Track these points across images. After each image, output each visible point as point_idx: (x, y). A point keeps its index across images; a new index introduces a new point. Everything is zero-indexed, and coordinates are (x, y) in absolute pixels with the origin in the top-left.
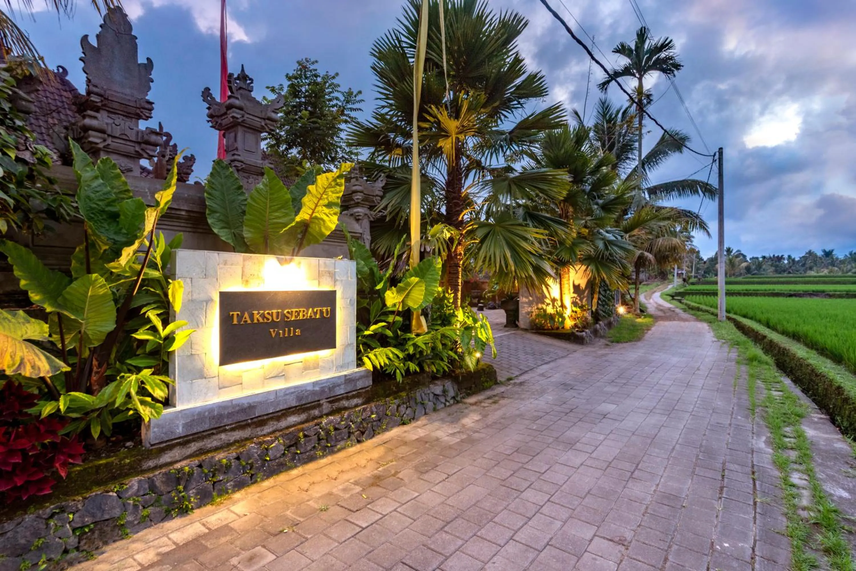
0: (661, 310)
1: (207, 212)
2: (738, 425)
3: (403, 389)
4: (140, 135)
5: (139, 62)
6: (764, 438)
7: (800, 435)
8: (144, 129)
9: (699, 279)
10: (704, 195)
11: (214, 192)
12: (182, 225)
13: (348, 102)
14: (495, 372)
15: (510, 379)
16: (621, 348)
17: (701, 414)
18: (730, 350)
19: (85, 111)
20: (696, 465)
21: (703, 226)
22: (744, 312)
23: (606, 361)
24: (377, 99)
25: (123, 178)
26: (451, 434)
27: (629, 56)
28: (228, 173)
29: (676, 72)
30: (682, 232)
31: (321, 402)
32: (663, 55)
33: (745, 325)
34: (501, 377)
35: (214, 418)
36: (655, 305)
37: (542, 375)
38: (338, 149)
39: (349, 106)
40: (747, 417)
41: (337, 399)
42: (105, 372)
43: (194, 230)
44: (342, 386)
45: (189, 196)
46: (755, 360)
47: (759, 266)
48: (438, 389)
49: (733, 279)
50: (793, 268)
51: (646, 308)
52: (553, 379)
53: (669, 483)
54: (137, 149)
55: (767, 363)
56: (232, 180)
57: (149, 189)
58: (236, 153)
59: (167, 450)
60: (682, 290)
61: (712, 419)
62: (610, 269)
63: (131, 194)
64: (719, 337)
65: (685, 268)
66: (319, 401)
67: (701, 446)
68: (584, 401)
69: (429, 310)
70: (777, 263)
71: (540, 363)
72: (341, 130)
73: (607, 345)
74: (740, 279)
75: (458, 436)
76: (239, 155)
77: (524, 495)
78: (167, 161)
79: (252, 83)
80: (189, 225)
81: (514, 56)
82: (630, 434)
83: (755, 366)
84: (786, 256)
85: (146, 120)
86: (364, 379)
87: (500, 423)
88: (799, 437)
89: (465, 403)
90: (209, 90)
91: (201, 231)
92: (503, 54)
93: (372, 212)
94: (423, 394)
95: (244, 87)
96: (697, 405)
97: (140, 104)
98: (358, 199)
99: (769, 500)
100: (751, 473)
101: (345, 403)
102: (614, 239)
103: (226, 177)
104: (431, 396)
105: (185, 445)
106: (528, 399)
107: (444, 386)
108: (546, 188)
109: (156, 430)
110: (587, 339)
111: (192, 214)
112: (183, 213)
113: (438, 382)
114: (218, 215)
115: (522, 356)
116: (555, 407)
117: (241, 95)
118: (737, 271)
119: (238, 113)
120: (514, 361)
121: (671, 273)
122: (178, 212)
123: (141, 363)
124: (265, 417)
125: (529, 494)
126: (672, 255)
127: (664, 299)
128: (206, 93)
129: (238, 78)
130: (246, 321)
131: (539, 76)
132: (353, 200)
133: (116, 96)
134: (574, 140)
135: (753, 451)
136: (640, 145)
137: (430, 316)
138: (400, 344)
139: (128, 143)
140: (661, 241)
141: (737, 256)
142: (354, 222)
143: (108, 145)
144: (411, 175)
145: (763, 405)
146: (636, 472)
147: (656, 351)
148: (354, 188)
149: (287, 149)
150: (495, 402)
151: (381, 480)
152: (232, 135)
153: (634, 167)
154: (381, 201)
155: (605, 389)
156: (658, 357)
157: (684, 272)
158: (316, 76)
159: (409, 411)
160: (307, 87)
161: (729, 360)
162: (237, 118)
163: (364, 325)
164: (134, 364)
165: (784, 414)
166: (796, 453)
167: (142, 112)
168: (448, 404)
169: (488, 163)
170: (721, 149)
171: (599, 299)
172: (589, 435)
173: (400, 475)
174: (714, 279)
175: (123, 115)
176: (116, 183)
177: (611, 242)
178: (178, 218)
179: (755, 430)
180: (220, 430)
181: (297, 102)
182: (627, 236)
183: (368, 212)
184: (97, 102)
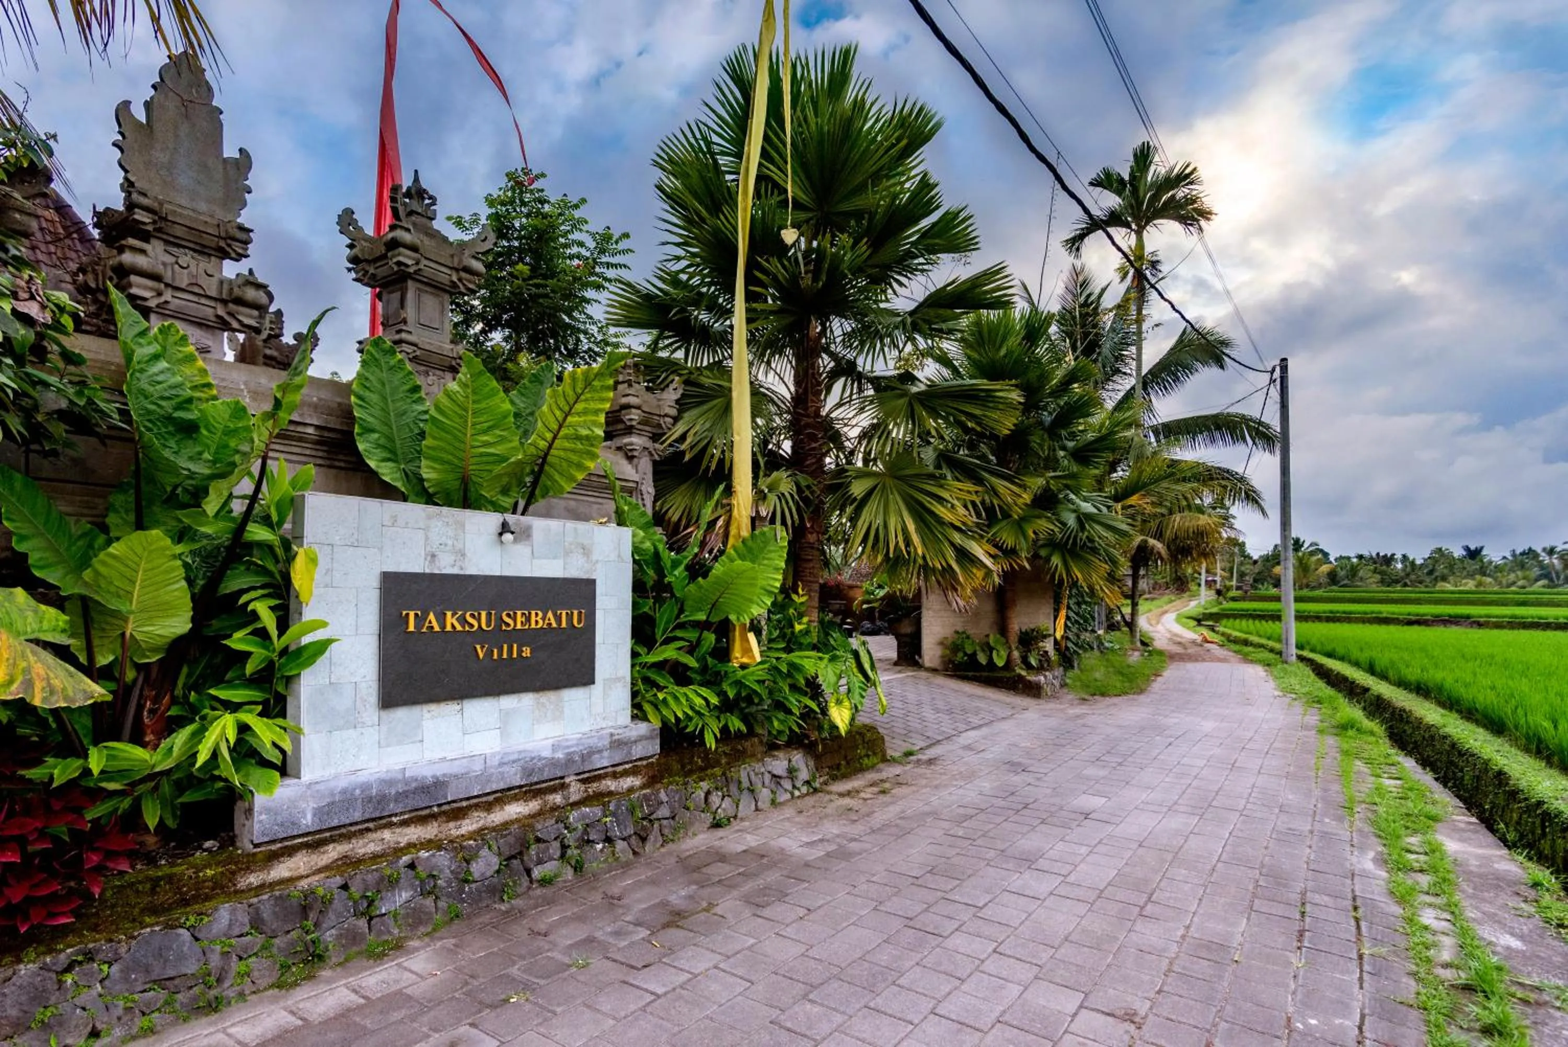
0: (1180, 643)
1: (357, 430)
2: (1326, 833)
3: (718, 763)
4: (225, 286)
5: (225, 156)
6: (1371, 854)
7: (1433, 850)
8: (233, 277)
9: (1246, 592)
10: (1254, 443)
11: (367, 394)
12: (308, 452)
13: (602, 251)
14: (883, 739)
15: (909, 754)
16: (1108, 706)
17: (1258, 815)
18: (1306, 711)
19: (124, 238)
20: (1254, 895)
21: (1252, 497)
22: (1329, 648)
23: (1084, 725)
24: (663, 244)
25: (200, 363)
26: (808, 843)
27: (1119, 193)
28: (392, 362)
29: (1203, 223)
30: (1214, 508)
31: (567, 780)
32: (1181, 193)
33: (1331, 670)
34: (894, 749)
35: (370, 799)
36: (1168, 635)
37: (968, 748)
38: (582, 336)
39: (604, 259)
40: (1340, 819)
41: (595, 776)
42: (168, 709)
43: (328, 462)
44: (606, 754)
45: (320, 399)
46: (1352, 727)
47: (1353, 572)
48: (778, 765)
49: (1305, 592)
50: (1413, 577)
51: (1152, 639)
52: (988, 755)
53: (1207, 924)
54: (221, 312)
55: (1372, 733)
56: (401, 375)
57: (245, 383)
58: (404, 328)
59: (282, 855)
60: (1215, 610)
61: (1279, 823)
62: (1088, 563)
63: (215, 392)
64: (1287, 690)
65: (1219, 571)
66: (562, 778)
67: (1262, 865)
68: (1049, 791)
69: (763, 623)
70: (1384, 567)
71: (962, 727)
72: (588, 301)
73: (1084, 699)
74: (1318, 593)
75: (820, 846)
76: (410, 333)
77: (950, 943)
78: (265, 341)
79: (434, 204)
80: (320, 454)
81: (919, 178)
82: (1135, 846)
83: (1351, 737)
84: (1398, 556)
85: (237, 260)
86: (644, 742)
87: (897, 826)
88: (1433, 851)
89: (830, 793)
90: (353, 213)
91: (342, 464)
92: (898, 174)
93: (657, 446)
94: (752, 773)
95: (420, 210)
96: (1251, 800)
97: (227, 232)
98: (631, 420)
99: (1383, 950)
100: (1351, 908)
101: (610, 785)
102: (1095, 511)
103: (391, 368)
104: (767, 777)
105: (317, 847)
106: (946, 786)
107: (790, 761)
108: (977, 412)
109: (263, 817)
110: (1048, 689)
111: (326, 434)
112: (310, 430)
113: (781, 754)
114: (376, 436)
115: (929, 714)
116: (994, 801)
117: (414, 224)
118: (1312, 578)
119: (409, 257)
120: (915, 724)
121: (1194, 579)
122: (300, 429)
123: (235, 696)
124: (464, 804)
125: (958, 941)
126: (1198, 545)
127: (1184, 625)
128: (347, 220)
129: (408, 194)
130: (432, 627)
131: (962, 215)
132: (622, 422)
133: (181, 215)
134: (1023, 333)
135: (1353, 875)
136: (1139, 350)
137: (764, 633)
138: (712, 680)
139: (203, 301)
140: (1178, 519)
141: (1312, 553)
142: (624, 462)
143: (166, 302)
144: (730, 381)
145: (1367, 800)
146: (1149, 907)
147: (1173, 711)
148: (624, 400)
149: (483, 331)
150: (883, 792)
151: (685, 918)
152: (397, 295)
153: (1128, 387)
154: (674, 425)
155: (1085, 772)
156: (1176, 720)
157: (1218, 579)
158: (543, 201)
159: (727, 803)
160: (524, 220)
161: (1304, 727)
162: (407, 266)
163: (645, 646)
164: (221, 697)
165: (1408, 815)
166: (1429, 877)
167: (229, 246)
168: (797, 793)
169: (868, 367)
170: (1284, 360)
171: (1068, 618)
172: (1060, 846)
173: (718, 910)
174: (1273, 591)
175: (195, 251)
176: (188, 370)
177: (1089, 517)
178: (300, 439)
179: (1355, 840)
180: (381, 822)
181: (504, 247)
182: (1119, 506)
183: (650, 445)
184: (144, 223)
